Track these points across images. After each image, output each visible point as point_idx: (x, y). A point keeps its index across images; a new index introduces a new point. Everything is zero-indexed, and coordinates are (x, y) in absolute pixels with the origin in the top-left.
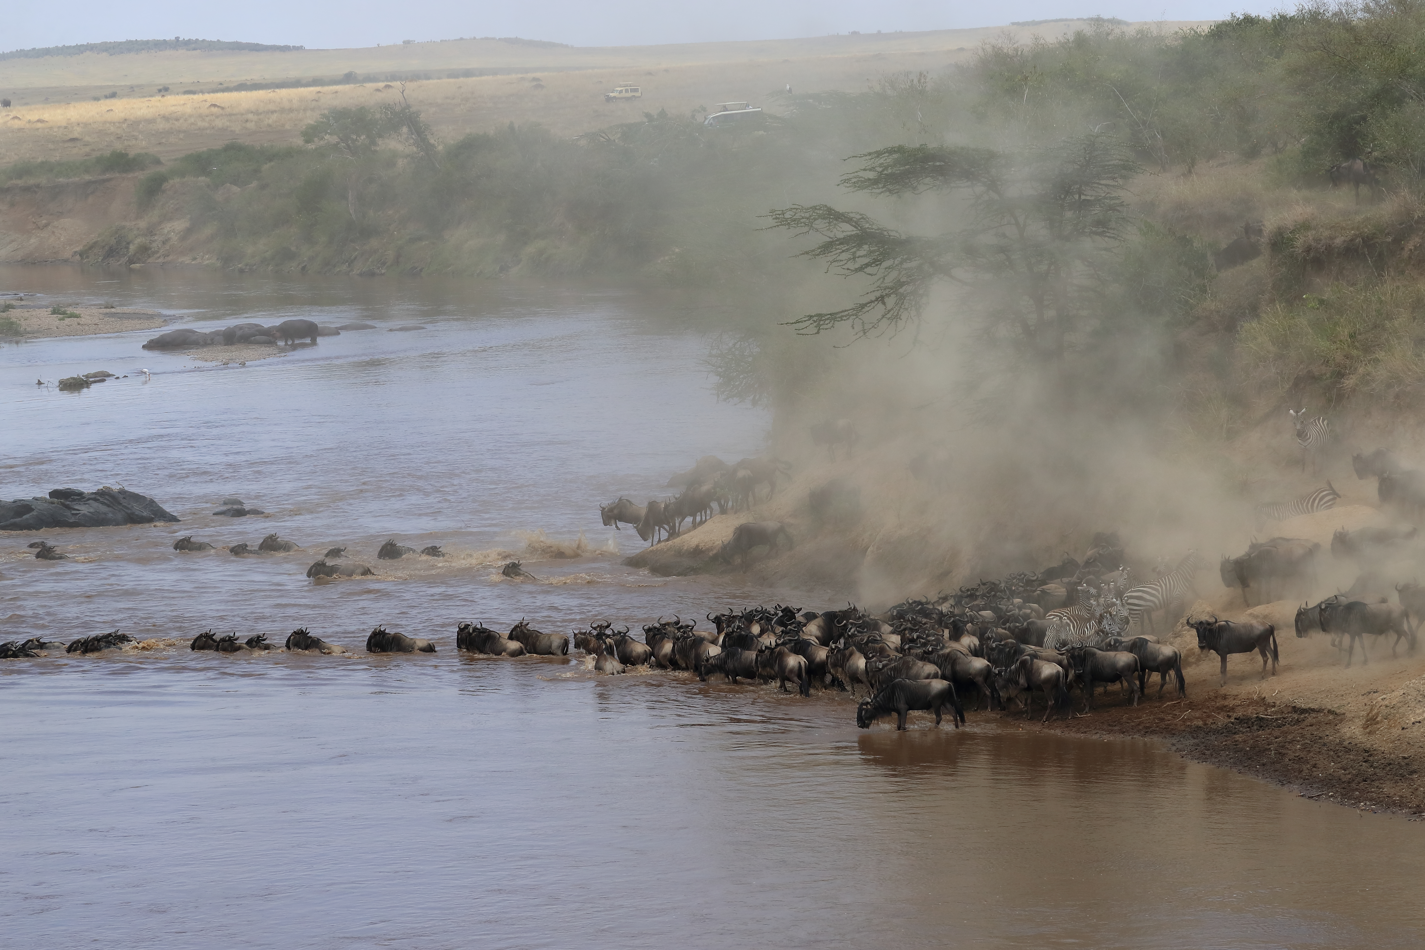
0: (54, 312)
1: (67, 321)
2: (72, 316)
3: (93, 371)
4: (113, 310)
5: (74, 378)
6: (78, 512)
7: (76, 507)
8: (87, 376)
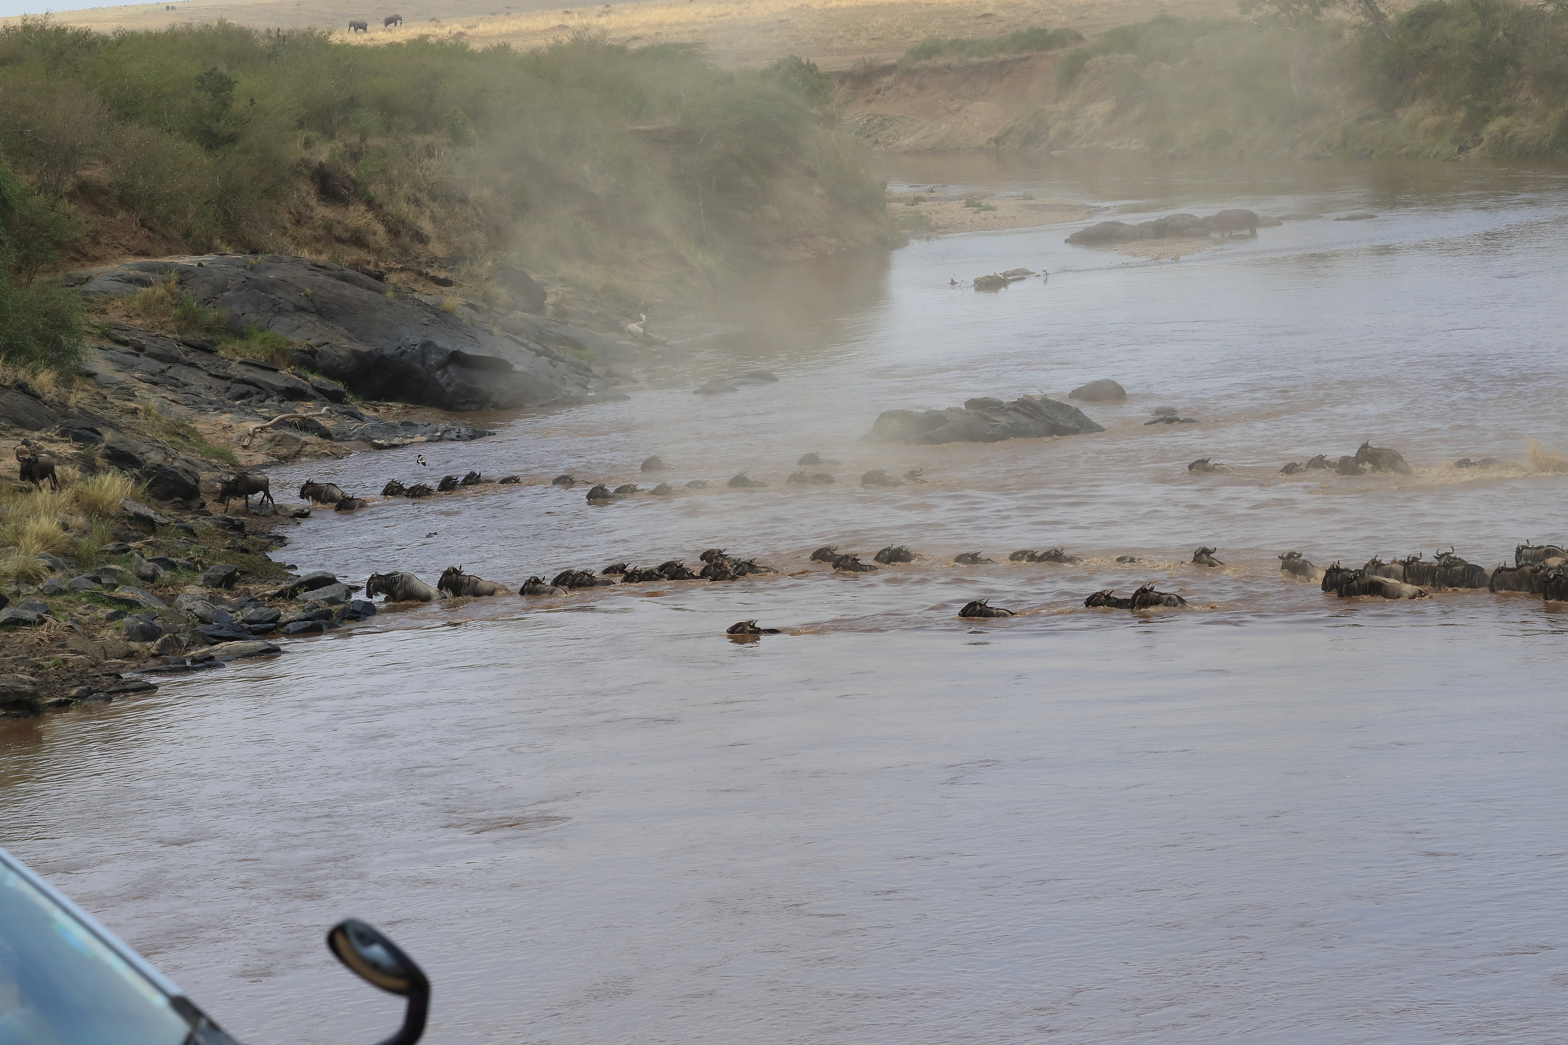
0: (968, 205)
1: (983, 214)
2: (988, 208)
3: (1011, 269)
4: (1032, 201)
5: (990, 277)
6: (996, 423)
7: (994, 419)
8: (1005, 274)
